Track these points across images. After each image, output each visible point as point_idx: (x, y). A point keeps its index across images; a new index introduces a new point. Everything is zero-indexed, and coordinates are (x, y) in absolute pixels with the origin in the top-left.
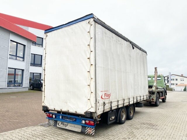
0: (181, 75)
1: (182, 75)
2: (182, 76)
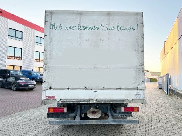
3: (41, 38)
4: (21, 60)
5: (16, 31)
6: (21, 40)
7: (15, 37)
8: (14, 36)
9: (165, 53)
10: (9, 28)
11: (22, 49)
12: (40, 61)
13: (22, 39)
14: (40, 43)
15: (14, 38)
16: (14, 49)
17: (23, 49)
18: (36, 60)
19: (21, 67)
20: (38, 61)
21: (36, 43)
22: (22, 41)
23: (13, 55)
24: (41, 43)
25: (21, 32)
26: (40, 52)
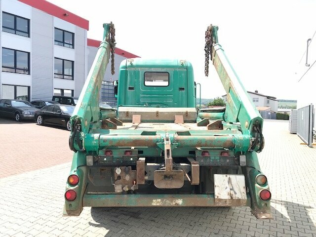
0: (254, 92)
1: (256, 91)
2: (256, 93)
3: (65, 32)
4: (29, 74)
5: (17, 18)
6: (27, 35)
7: (15, 29)
9: (308, 64)
10: (3, 12)
11: (29, 53)
12: (65, 77)
13: (28, 33)
14: (63, 42)
15: (14, 31)
16: (13, 54)
17: (31, 54)
18: (57, 76)
19: (29, 87)
20: (62, 76)
21: (57, 43)
22: (29, 37)
23: (13, 66)
24: (65, 42)
25: (27, 21)
26: (63, 60)
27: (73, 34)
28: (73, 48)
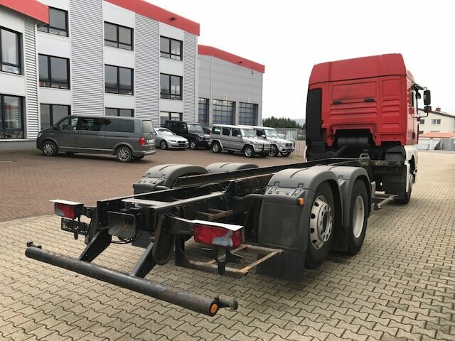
1: (438, 109)
2: (438, 112)
3: (172, 41)
4: (133, 95)
5: (120, 28)
6: (131, 47)
7: (118, 42)
8: (116, 40)
10: (105, 22)
11: (132, 70)
12: (172, 96)
13: (132, 45)
14: (170, 53)
15: (116, 44)
16: (116, 72)
17: (134, 70)
19: (133, 111)
20: (168, 96)
21: (163, 55)
22: (132, 50)
24: (172, 52)
25: (130, 30)
26: (170, 75)
27: (181, 42)
28: (181, 60)
